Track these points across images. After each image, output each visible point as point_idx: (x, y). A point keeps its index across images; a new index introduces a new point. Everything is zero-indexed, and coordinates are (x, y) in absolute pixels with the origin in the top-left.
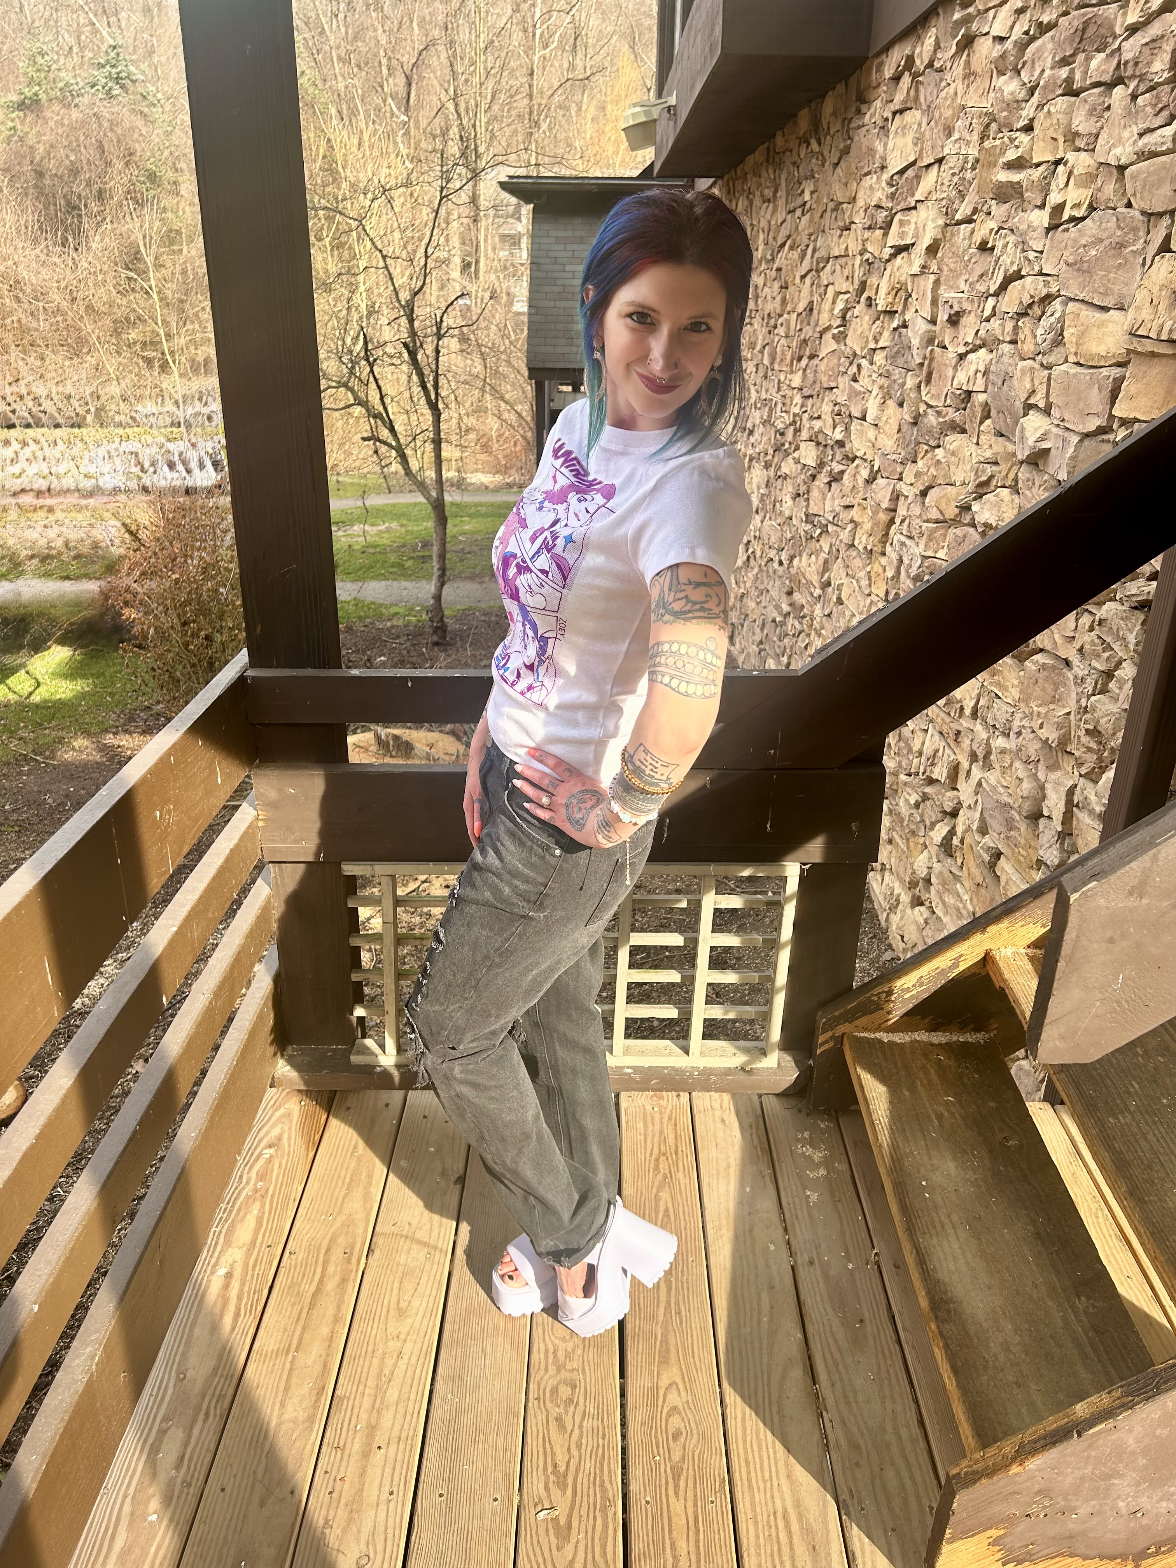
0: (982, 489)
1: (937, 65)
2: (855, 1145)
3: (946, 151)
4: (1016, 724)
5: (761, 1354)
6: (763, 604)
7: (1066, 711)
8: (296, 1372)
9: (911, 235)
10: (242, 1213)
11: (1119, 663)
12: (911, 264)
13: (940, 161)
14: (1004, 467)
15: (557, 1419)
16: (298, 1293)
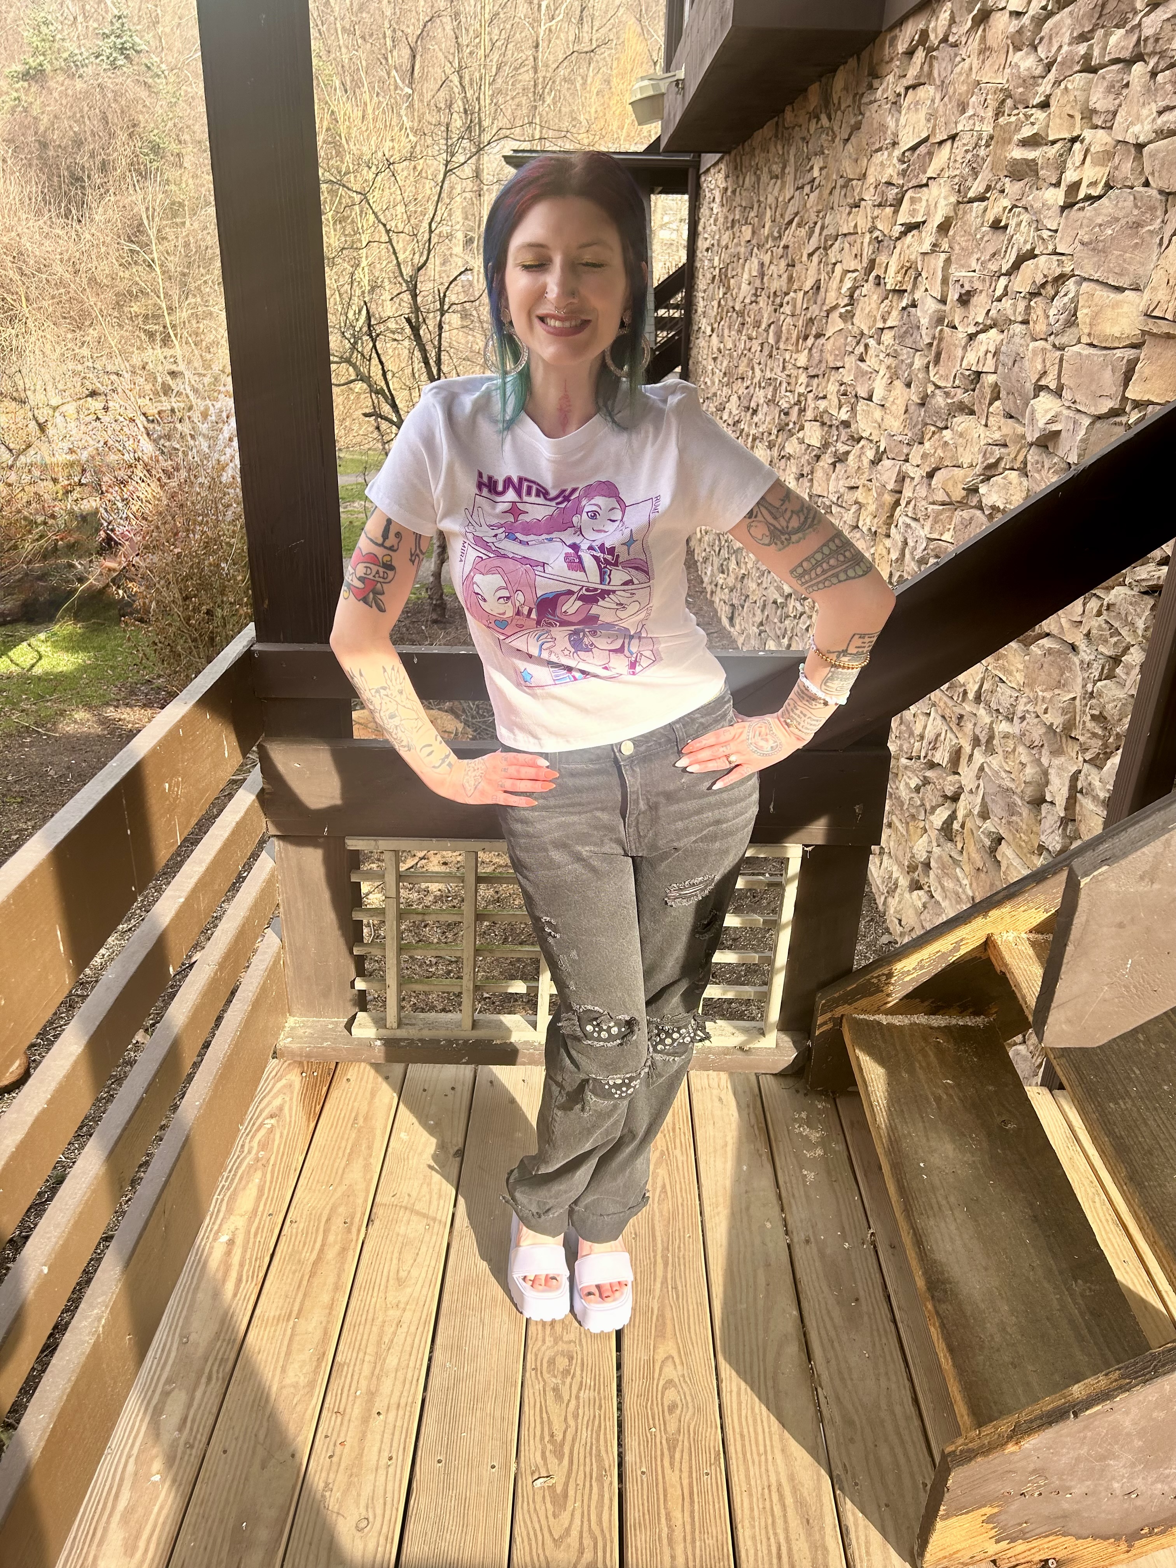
0: (990, 471)
1: (952, 39)
2: (852, 1124)
3: (960, 127)
4: (1021, 708)
5: (756, 1329)
6: (764, 586)
7: (1072, 696)
8: (297, 1338)
9: (922, 213)
10: (244, 1182)
11: (1127, 648)
12: (921, 242)
13: (953, 138)
14: (1012, 449)
15: (554, 1390)
16: (299, 1261)
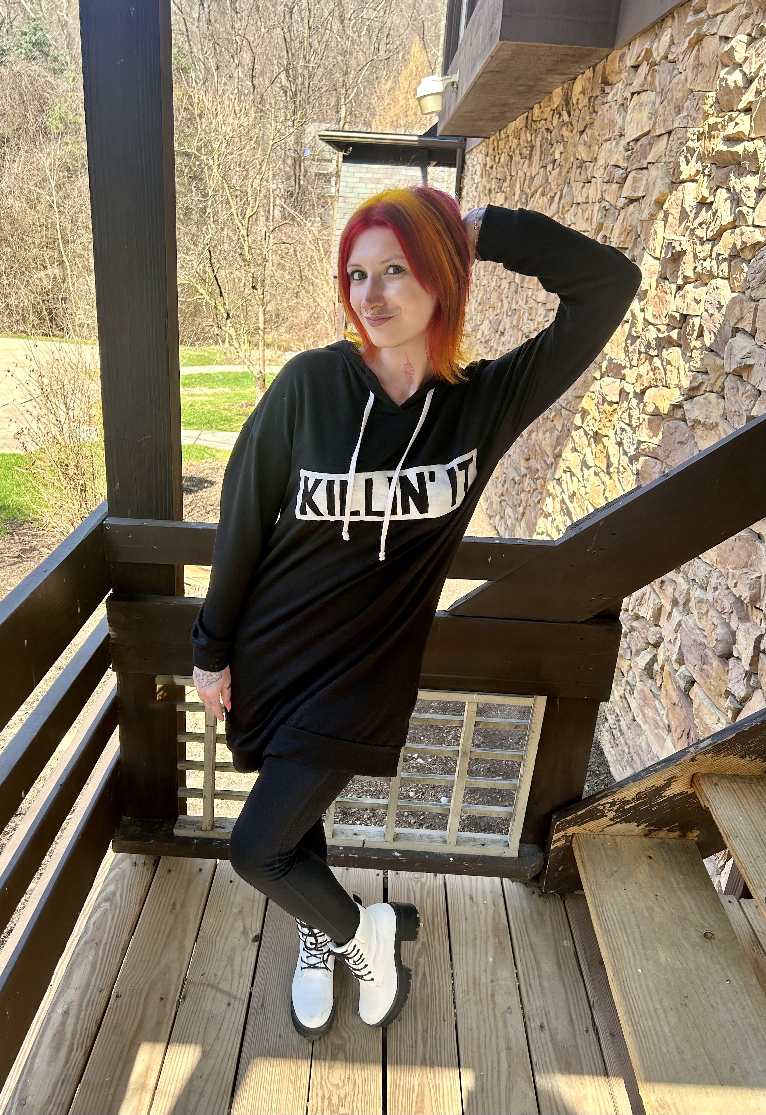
0: (694, 392)
1: (671, 57)
3: (676, 125)
4: (715, 581)
9: (642, 190)
12: (641, 211)
13: (670, 133)
14: (713, 376)
